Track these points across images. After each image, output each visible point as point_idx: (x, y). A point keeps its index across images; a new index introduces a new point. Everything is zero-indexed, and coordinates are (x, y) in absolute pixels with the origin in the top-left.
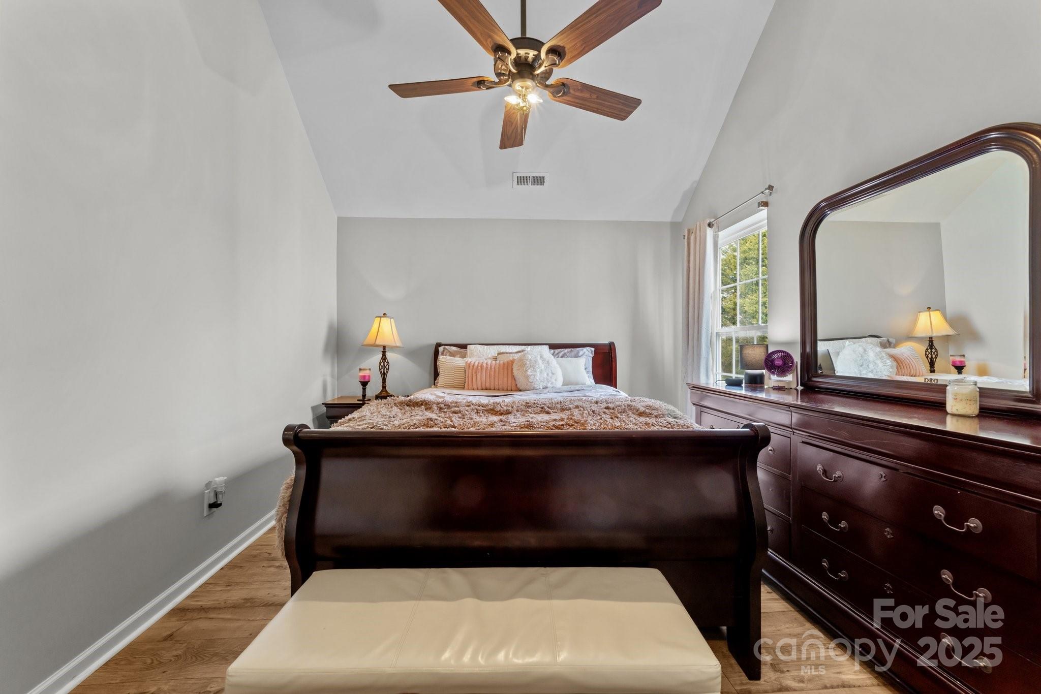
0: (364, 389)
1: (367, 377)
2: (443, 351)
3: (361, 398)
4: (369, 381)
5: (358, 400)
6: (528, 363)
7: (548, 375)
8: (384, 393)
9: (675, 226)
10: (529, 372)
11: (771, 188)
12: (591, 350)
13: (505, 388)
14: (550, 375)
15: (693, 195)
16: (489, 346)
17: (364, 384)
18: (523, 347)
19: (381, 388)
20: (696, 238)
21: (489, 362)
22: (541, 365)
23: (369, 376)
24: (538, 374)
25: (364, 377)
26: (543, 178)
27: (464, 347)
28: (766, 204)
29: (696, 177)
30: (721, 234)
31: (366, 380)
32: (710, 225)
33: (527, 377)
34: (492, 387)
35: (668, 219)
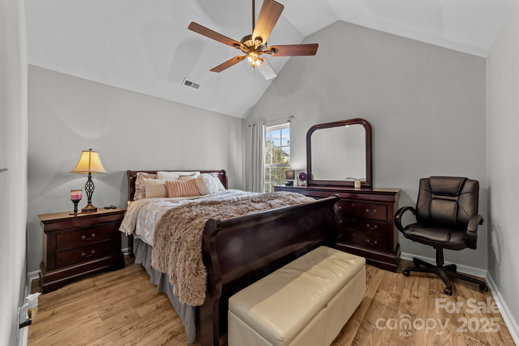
0: (76, 206)
1: (79, 196)
2: (139, 176)
3: (73, 213)
4: (81, 199)
5: (70, 215)
6: (205, 180)
7: (213, 186)
8: (90, 207)
9: (243, 121)
10: (207, 185)
11: (293, 116)
12: (217, 174)
13: (193, 195)
14: (214, 186)
15: (253, 110)
16: (170, 172)
17: (76, 202)
18: (194, 172)
19: (87, 203)
20: (257, 127)
21: (176, 181)
22: (210, 181)
23: (81, 195)
24: (210, 186)
25: (77, 196)
26: (199, 85)
27: (155, 173)
28: (289, 121)
29: (255, 103)
30: (267, 128)
31: (79, 198)
32: (264, 124)
33: (206, 188)
34: (186, 195)
35: (241, 117)
